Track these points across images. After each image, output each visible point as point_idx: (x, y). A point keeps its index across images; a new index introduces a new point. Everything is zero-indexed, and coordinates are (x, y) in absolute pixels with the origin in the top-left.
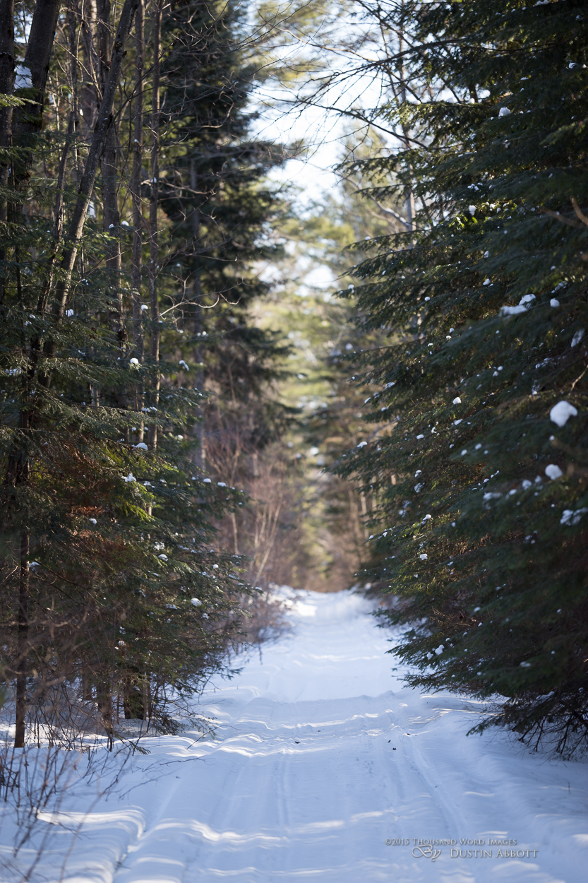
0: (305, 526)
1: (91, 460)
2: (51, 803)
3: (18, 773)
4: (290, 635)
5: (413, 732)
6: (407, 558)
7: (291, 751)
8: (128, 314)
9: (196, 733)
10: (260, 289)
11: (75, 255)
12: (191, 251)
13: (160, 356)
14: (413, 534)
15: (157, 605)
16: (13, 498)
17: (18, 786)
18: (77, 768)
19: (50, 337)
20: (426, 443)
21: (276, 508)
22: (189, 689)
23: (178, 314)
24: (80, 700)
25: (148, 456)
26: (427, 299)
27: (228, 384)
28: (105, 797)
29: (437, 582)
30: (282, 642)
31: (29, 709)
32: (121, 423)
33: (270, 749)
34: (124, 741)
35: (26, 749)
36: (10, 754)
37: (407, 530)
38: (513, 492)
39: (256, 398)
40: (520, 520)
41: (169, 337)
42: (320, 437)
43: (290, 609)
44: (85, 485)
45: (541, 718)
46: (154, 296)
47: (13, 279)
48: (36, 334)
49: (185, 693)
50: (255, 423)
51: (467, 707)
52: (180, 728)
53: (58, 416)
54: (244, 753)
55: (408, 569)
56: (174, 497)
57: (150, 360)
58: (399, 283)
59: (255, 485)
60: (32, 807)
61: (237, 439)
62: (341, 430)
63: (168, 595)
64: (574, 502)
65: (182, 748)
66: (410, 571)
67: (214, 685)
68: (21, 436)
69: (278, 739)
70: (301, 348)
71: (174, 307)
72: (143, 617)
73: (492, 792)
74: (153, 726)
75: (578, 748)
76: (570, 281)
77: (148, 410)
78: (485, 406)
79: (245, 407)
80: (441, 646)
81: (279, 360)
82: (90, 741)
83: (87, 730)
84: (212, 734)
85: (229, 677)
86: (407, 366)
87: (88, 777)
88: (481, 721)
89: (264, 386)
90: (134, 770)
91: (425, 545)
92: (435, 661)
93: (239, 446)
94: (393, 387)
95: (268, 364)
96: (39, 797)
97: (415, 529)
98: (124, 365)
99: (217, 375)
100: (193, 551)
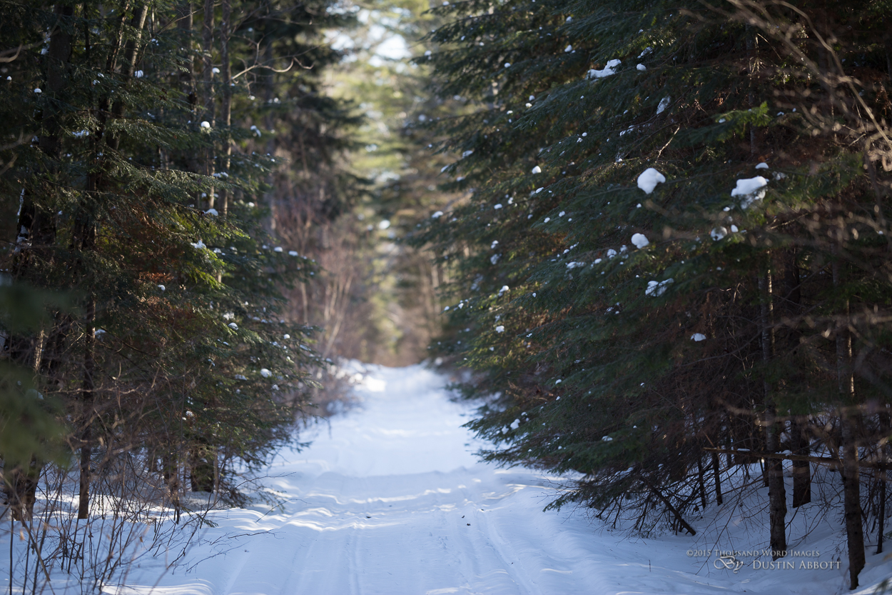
0: (375, 300)
1: (160, 225)
2: (116, 575)
3: (81, 545)
4: (359, 410)
5: (487, 508)
6: (483, 330)
7: (363, 526)
8: (199, 77)
9: (264, 506)
10: (332, 57)
11: (145, 13)
12: (265, 13)
13: (231, 121)
14: (490, 306)
15: (226, 375)
16: (79, 262)
17: (82, 558)
18: (144, 540)
19: (119, 97)
20: (504, 214)
21: (347, 280)
22: (257, 462)
23: (250, 79)
24: (146, 471)
25: (219, 222)
26: (507, 65)
27: (299, 154)
28: (171, 569)
29: (514, 355)
30: (352, 416)
31: (95, 478)
32: (191, 187)
33: (341, 524)
34: (191, 513)
35: (91, 520)
36: (74, 524)
37: (484, 302)
38: (598, 261)
39: (327, 168)
40: (603, 291)
41: (239, 104)
42: (391, 210)
43: (360, 384)
44: (154, 251)
45: (620, 494)
46: (226, 59)
47: (81, 37)
48: (105, 95)
49: (253, 466)
50: (326, 194)
51: (541, 483)
52: (248, 502)
53: (126, 179)
54: (314, 527)
55: (484, 342)
56: (244, 265)
57: (221, 124)
58: (478, 50)
59: (325, 258)
60: (97, 579)
61: (309, 210)
62: (413, 202)
63: (237, 365)
64: (661, 272)
65: (250, 521)
66: (485, 345)
67: (282, 459)
68: (87, 199)
69: (348, 513)
70: (374, 120)
71: (247, 70)
72: (212, 388)
73: (570, 570)
74: (221, 499)
75: (657, 526)
76: (658, 45)
77: (219, 175)
78: (565, 176)
79: (316, 177)
80: (517, 421)
81: (352, 129)
82: (157, 513)
83: (155, 502)
84: (281, 507)
85: (299, 450)
86: (485, 134)
87: (154, 550)
88: (558, 497)
89: (336, 156)
90: (201, 542)
91: (501, 317)
92: (511, 435)
93: (310, 216)
94: (471, 155)
95: (341, 133)
96: (104, 569)
97: (491, 301)
98: (195, 128)
99: (289, 144)
100: (264, 321)
